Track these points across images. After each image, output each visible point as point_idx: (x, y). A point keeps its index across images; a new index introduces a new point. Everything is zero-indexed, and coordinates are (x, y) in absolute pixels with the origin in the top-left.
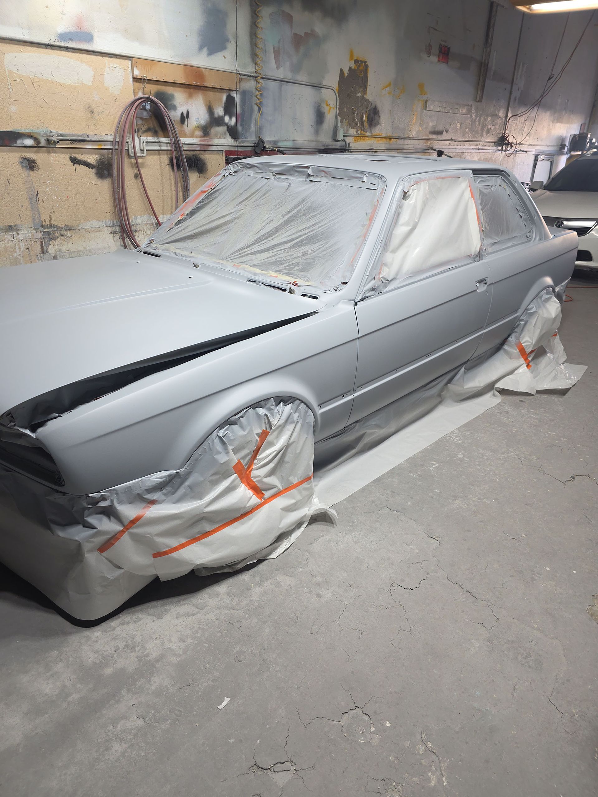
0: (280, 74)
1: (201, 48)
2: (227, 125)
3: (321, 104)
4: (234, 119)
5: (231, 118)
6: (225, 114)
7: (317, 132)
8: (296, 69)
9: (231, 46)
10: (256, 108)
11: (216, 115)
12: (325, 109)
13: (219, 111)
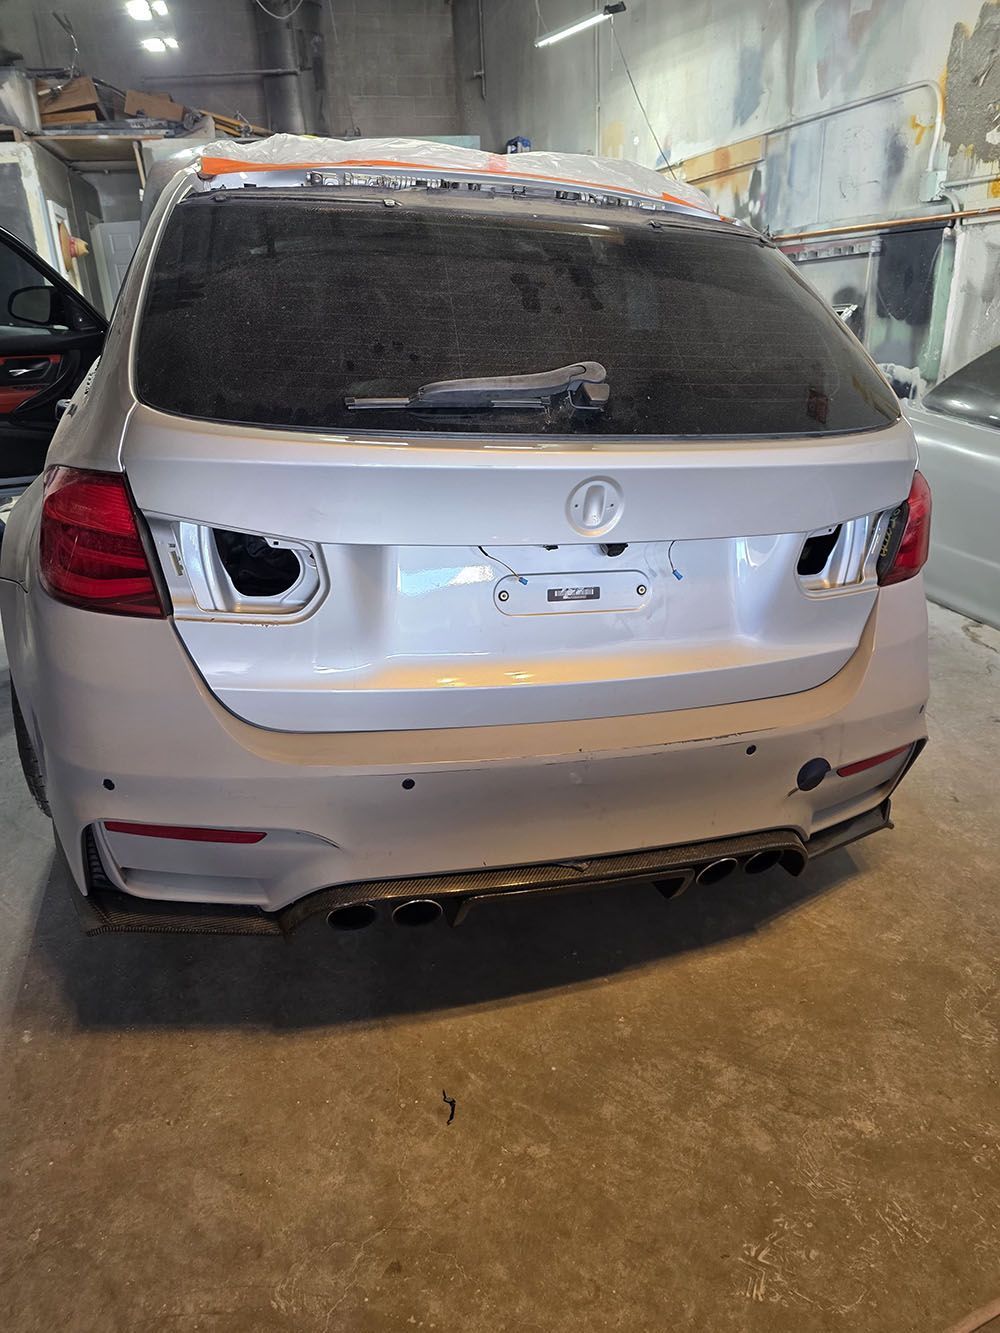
0: (825, 106)
1: (735, 122)
2: (751, 214)
3: (898, 130)
4: (758, 203)
5: (755, 203)
6: (750, 200)
7: (887, 193)
8: (851, 83)
9: (764, 99)
10: (785, 178)
11: (741, 205)
12: (909, 137)
13: (745, 197)
